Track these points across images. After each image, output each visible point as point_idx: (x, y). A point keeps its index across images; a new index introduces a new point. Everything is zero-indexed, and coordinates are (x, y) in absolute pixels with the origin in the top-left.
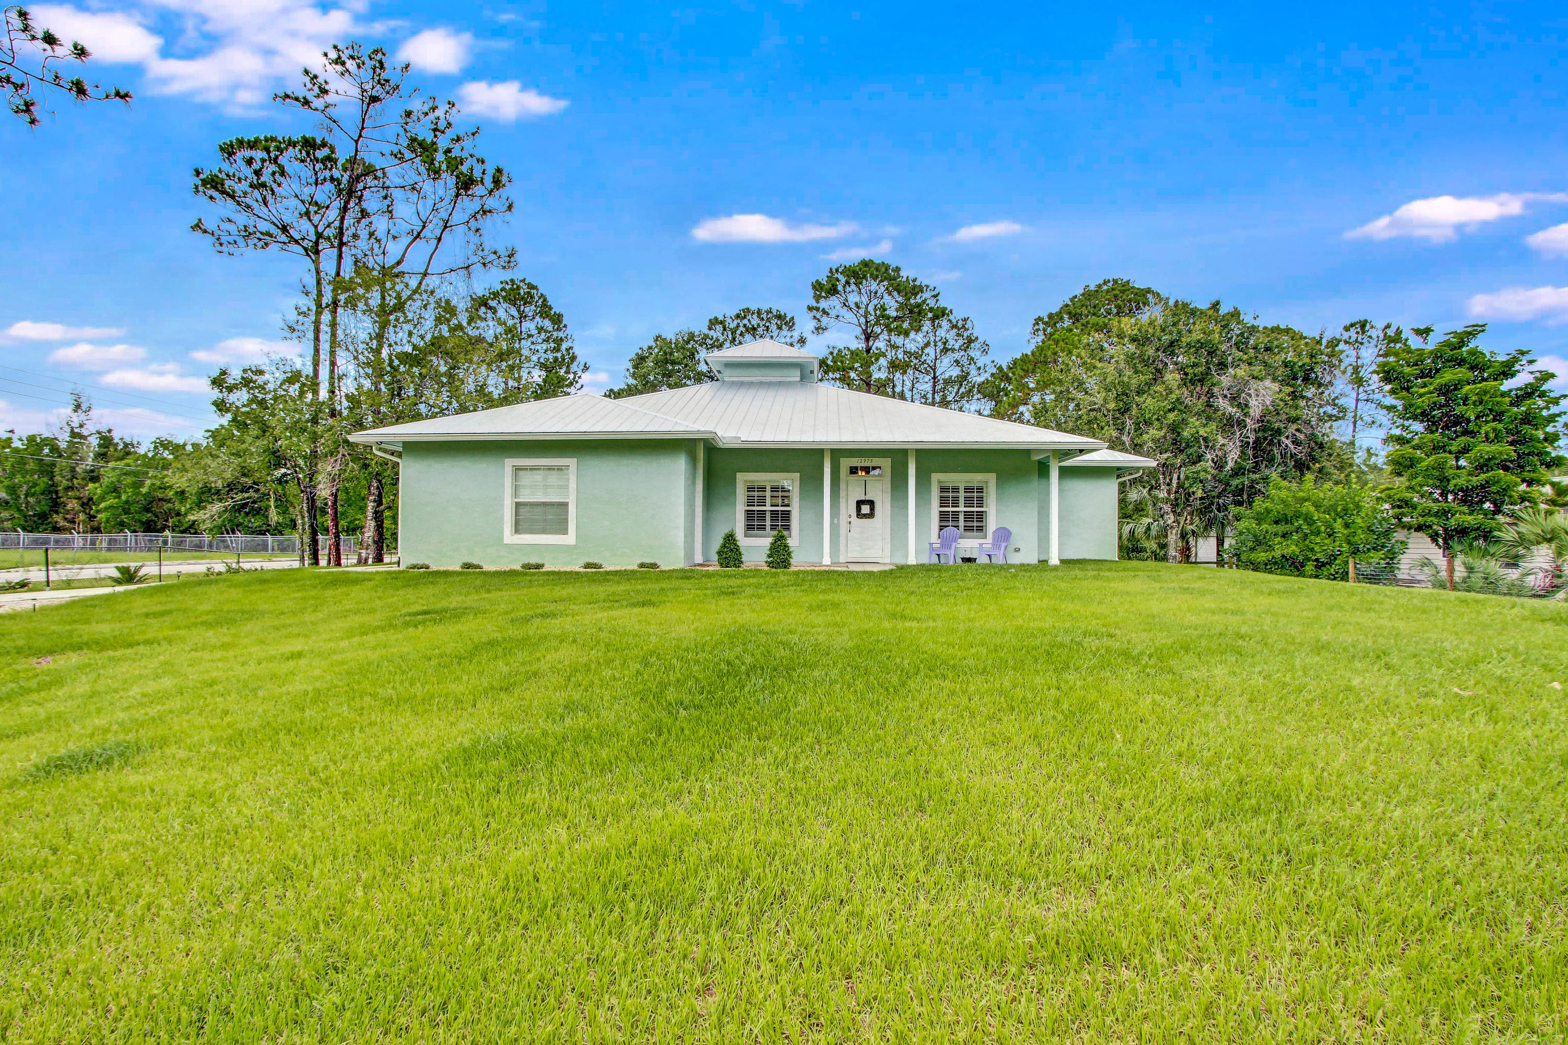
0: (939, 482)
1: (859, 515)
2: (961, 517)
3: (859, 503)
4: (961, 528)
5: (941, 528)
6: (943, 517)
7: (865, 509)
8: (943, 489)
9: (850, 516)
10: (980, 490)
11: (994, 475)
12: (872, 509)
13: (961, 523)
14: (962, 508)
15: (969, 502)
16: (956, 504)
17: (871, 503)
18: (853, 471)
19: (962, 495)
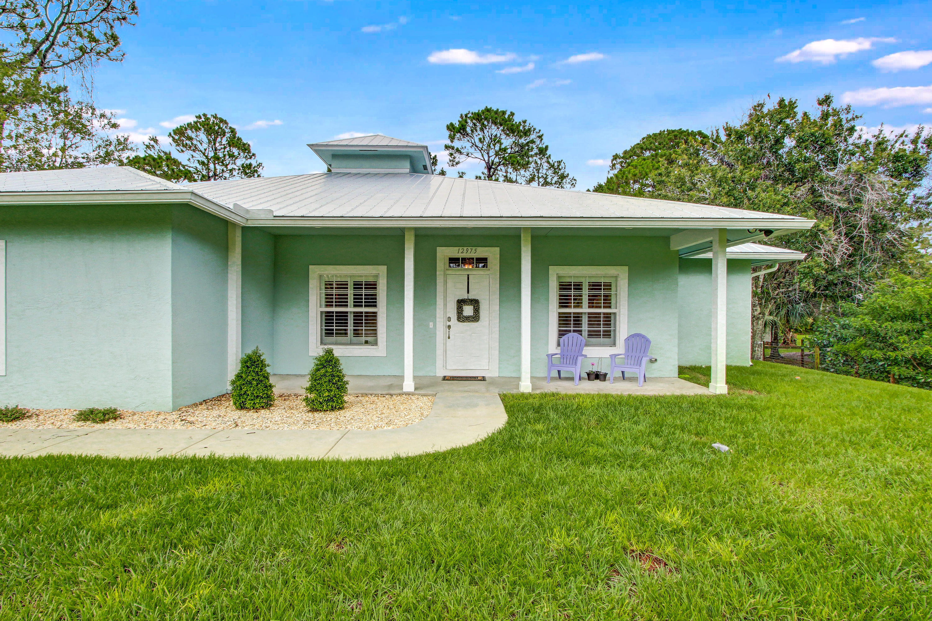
0: (559, 277)
1: (461, 318)
2: (585, 320)
3: (461, 303)
4: (585, 334)
5: (561, 334)
6: (564, 320)
7: (468, 310)
8: (564, 286)
9: (449, 319)
10: (608, 286)
11: (626, 268)
12: (477, 310)
13: (585, 327)
14: (585, 309)
15: (593, 301)
16: (579, 305)
17: (475, 303)
18: (453, 261)
19: (585, 293)
